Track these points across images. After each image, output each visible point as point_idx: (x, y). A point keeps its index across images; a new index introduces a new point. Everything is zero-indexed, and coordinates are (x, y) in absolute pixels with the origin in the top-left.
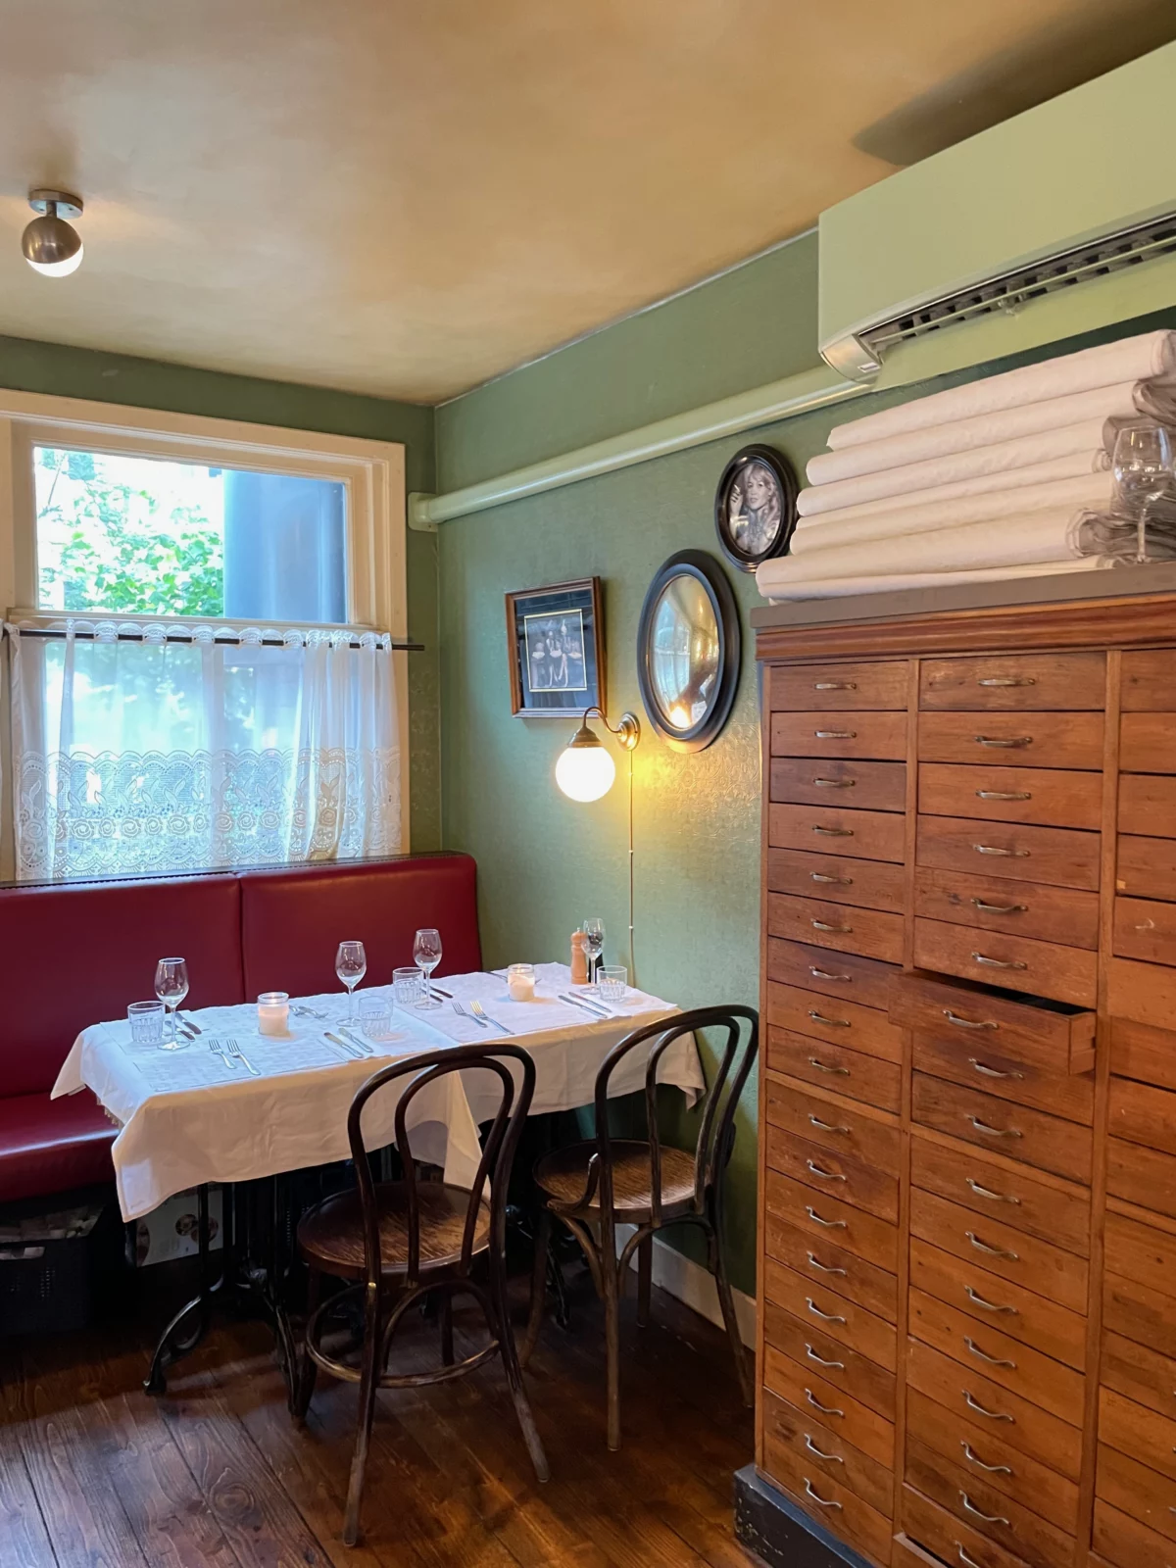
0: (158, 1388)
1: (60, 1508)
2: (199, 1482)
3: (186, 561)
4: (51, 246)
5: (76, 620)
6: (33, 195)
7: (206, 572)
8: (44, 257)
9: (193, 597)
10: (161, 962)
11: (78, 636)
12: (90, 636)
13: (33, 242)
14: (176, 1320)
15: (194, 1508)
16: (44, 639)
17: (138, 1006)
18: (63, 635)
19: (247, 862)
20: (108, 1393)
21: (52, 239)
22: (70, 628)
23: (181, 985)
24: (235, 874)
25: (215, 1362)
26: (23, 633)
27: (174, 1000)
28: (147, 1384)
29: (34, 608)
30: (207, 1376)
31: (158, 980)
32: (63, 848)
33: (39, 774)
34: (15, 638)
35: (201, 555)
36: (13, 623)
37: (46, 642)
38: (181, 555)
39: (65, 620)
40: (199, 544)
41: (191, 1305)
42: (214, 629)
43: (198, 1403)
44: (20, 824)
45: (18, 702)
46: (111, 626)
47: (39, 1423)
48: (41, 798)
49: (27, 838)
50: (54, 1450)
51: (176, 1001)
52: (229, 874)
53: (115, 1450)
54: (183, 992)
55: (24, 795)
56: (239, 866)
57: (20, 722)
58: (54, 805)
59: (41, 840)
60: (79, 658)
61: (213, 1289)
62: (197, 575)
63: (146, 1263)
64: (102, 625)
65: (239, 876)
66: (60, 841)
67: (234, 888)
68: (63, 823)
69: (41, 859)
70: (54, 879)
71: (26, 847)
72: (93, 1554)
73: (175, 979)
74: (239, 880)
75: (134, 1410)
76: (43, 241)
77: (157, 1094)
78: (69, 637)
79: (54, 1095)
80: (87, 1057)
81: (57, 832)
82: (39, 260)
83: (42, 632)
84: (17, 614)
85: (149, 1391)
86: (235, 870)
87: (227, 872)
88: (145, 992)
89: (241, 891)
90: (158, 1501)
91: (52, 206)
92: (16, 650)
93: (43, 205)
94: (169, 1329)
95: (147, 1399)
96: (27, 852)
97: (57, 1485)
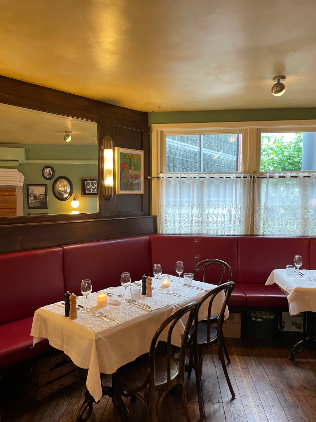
0: (292, 359)
1: (272, 378)
2: (306, 382)
3: (277, 154)
4: (278, 90)
5: (270, 173)
6: (274, 79)
7: (283, 156)
8: (276, 92)
9: (278, 163)
10: (295, 256)
11: (270, 177)
12: (273, 177)
13: (274, 89)
14: (297, 344)
15: (305, 388)
16: (262, 178)
17: (289, 266)
18: (266, 177)
19: (310, 234)
20: (281, 357)
21: (279, 88)
22: (268, 175)
23: (301, 262)
24: (308, 237)
25: (306, 357)
26: (257, 177)
27: (298, 266)
28: (290, 357)
29: (259, 171)
30: (304, 360)
31: (295, 260)
32: (264, 227)
33: (259, 210)
34: (256, 178)
35: (281, 152)
36: (256, 175)
37: (262, 179)
38: (276, 152)
39: (267, 174)
40: (281, 149)
41: (301, 342)
42: (304, 174)
43: (303, 366)
44: (255, 221)
45: (256, 193)
46: (277, 174)
47: (265, 358)
48: (259, 216)
49: (256, 225)
50: (269, 365)
51: (299, 266)
52: (306, 237)
53: (284, 370)
54: (301, 264)
55: (256, 215)
56: (308, 235)
57: (256, 198)
58: (263, 217)
59: (259, 225)
60: (269, 183)
61: (307, 339)
62: (280, 157)
63: (284, 330)
64: (275, 174)
65: (309, 237)
66: (264, 226)
67: (307, 241)
68: (265, 222)
69: (259, 230)
70: (262, 234)
71: (256, 226)
72: (282, 390)
73: (299, 261)
74: (309, 238)
75: (287, 363)
76: (277, 88)
77: (298, 287)
78: (268, 178)
79: (266, 284)
80: (275, 276)
81: (263, 224)
82: (275, 93)
83: (262, 177)
84: (256, 173)
85: (290, 359)
86: (307, 236)
87: (305, 236)
88: (291, 263)
89: (309, 241)
90: (296, 384)
91: (279, 80)
92: (256, 181)
93: (277, 80)
94: (295, 346)
95: (290, 361)
96: (256, 228)
97: (271, 373)
